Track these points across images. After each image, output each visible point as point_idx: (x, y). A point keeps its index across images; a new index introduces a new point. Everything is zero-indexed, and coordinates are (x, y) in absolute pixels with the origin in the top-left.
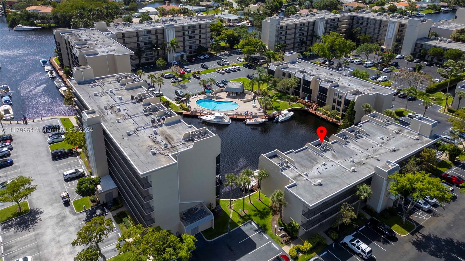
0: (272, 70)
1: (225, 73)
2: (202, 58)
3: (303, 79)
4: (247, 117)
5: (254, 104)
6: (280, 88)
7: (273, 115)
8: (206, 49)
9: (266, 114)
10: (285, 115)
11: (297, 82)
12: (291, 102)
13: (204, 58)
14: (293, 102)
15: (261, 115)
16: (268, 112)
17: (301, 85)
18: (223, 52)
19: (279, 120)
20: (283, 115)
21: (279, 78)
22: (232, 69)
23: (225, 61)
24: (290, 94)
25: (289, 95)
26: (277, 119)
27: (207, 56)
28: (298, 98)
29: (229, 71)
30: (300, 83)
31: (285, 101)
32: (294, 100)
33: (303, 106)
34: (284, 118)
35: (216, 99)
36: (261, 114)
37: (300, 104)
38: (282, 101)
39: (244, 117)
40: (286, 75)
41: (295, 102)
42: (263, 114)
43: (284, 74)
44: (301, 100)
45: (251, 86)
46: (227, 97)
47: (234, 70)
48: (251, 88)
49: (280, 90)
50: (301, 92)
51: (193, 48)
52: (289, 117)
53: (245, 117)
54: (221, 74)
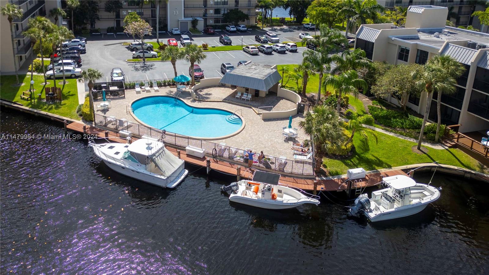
0: (366, 41)
1: (260, 53)
2: (232, 29)
3: (478, 68)
4: (245, 173)
5: (287, 131)
6: (387, 92)
7: (350, 182)
8: (245, 17)
9: (319, 172)
10: (402, 194)
11: (452, 75)
12: (425, 141)
13: (235, 29)
14: (433, 141)
15: (300, 172)
16: (330, 165)
17: (469, 87)
18: (278, 26)
19: (372, 215)
20: (390, 192)
21: (385, 63)
22: (278, 48)
23: (271, 34)
24: (421, 116)
25: (417, 119)
26: (363, 206)
27: (243, 27)
28: (452, 132)
29: (269, 50)
30: (462, 80)
31: (401, 134)
32: (437, 137)
33: (474, 163)
34: (396, 205)
35: (194, 101)
36: (298, 169)
37: (457, 152)
38: (392, 134)
39: (233, 171)
40: (412, 55)
41: (439, 142)
42: (309, 170)
43: (403, 54)
44: (466, 141)
45: (301, 81)
46: (225, 101)
47: (282, 49)
48: (301, 85)
49: (386, 96)
50: (464, 112)
51: (222, 12)
52: (419, 205)
53: (239, 170)
54: (250, 54)
